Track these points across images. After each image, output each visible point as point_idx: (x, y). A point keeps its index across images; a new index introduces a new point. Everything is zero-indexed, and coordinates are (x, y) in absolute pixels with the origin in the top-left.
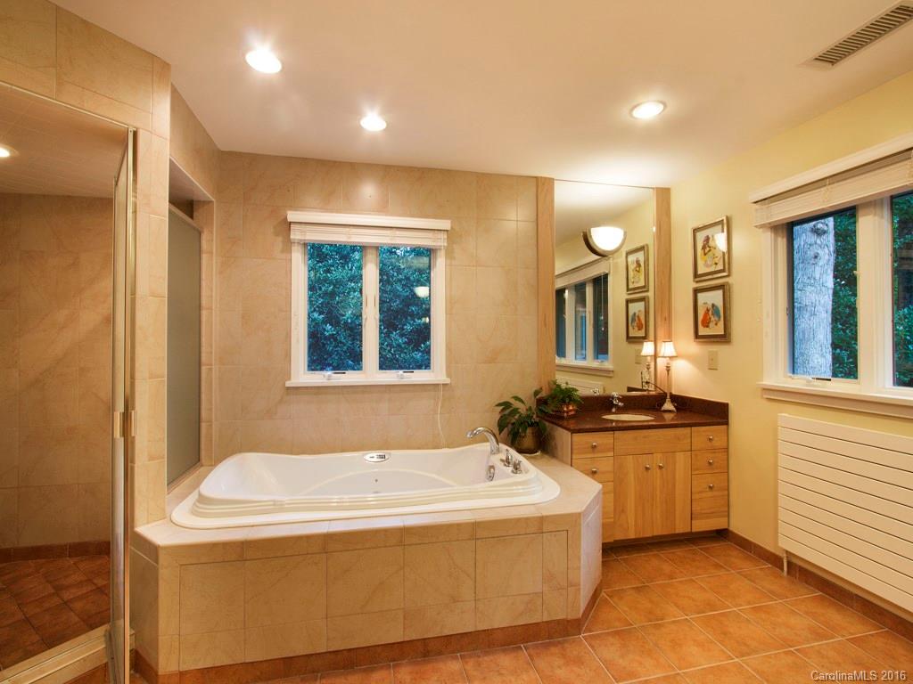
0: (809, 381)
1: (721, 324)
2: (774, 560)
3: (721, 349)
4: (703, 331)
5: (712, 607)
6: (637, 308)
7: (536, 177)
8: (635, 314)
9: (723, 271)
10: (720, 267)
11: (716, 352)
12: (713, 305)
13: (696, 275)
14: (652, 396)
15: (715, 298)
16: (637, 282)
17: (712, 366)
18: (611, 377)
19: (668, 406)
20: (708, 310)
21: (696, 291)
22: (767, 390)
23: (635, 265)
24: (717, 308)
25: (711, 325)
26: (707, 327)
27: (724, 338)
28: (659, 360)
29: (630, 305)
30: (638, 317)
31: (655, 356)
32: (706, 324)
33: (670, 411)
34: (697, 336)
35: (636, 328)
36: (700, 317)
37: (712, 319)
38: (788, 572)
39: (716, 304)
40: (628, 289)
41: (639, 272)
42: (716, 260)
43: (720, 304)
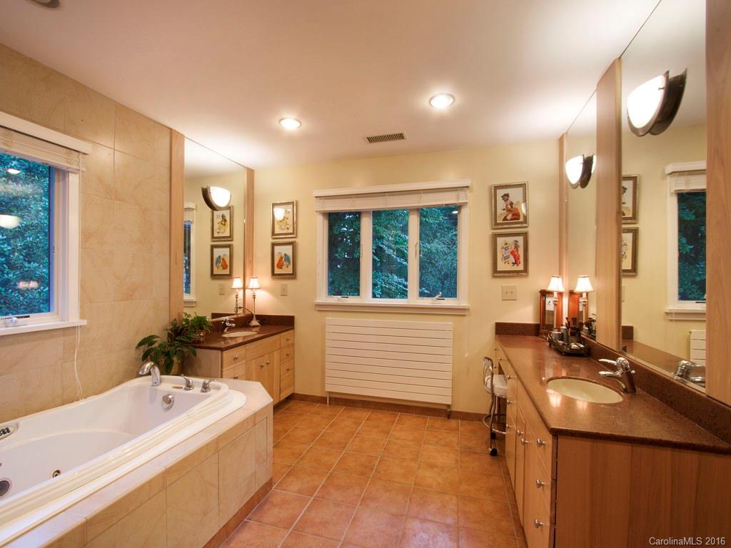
0: (339, 299)
1: (291, 266)
2: (322, 400)
3: (289, 283)
4: (277, 271)
5: (315, 435)
6: (221, 252)
7: (171, 129)
8: (220, 257)
9: (293, 234)
10: (291, 231)
11: (286, 285)
12: (285, 255)
13: (273, 234)
14: (241, 318)
15: (288, 250)
16: (223, 233)
17: (284, 293)
18: (193, 307)
19: (255, 323)
20: (282, 258)
21: (273, 245)
22: (318, 305)
23: (221, 219)
24: (288, 257)
25: (283, 267)
26: (281, 268)
27: (293, 276)
28: (247, 291)
29: (215, 250)
30: (223, 259)
31: (244, 288)
32: (280, 266)
33: (257, 326)
34: (273, 274)
35: (221, 268)
36: (276, 262)
37: (285, 263)
38: (329, 404)
39: (287, 253)
40: (213, 237)
41: (225, 225)
42: (288, 226)
43: (290, 254)
